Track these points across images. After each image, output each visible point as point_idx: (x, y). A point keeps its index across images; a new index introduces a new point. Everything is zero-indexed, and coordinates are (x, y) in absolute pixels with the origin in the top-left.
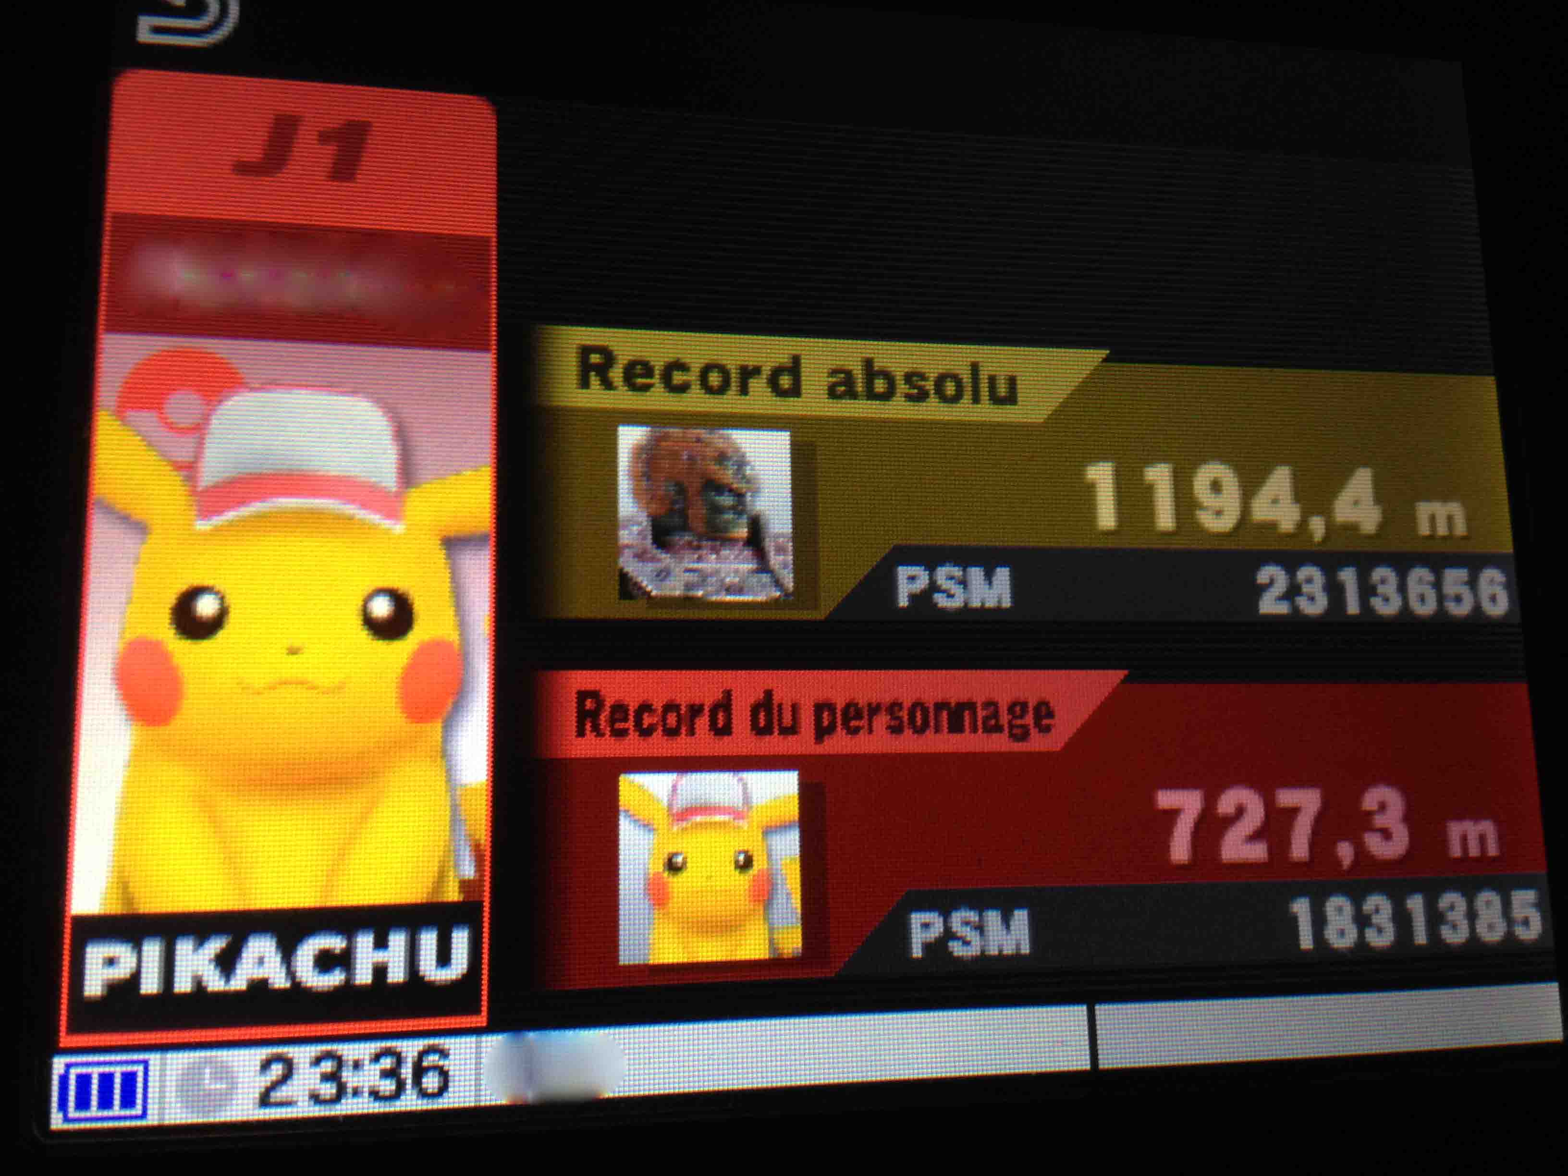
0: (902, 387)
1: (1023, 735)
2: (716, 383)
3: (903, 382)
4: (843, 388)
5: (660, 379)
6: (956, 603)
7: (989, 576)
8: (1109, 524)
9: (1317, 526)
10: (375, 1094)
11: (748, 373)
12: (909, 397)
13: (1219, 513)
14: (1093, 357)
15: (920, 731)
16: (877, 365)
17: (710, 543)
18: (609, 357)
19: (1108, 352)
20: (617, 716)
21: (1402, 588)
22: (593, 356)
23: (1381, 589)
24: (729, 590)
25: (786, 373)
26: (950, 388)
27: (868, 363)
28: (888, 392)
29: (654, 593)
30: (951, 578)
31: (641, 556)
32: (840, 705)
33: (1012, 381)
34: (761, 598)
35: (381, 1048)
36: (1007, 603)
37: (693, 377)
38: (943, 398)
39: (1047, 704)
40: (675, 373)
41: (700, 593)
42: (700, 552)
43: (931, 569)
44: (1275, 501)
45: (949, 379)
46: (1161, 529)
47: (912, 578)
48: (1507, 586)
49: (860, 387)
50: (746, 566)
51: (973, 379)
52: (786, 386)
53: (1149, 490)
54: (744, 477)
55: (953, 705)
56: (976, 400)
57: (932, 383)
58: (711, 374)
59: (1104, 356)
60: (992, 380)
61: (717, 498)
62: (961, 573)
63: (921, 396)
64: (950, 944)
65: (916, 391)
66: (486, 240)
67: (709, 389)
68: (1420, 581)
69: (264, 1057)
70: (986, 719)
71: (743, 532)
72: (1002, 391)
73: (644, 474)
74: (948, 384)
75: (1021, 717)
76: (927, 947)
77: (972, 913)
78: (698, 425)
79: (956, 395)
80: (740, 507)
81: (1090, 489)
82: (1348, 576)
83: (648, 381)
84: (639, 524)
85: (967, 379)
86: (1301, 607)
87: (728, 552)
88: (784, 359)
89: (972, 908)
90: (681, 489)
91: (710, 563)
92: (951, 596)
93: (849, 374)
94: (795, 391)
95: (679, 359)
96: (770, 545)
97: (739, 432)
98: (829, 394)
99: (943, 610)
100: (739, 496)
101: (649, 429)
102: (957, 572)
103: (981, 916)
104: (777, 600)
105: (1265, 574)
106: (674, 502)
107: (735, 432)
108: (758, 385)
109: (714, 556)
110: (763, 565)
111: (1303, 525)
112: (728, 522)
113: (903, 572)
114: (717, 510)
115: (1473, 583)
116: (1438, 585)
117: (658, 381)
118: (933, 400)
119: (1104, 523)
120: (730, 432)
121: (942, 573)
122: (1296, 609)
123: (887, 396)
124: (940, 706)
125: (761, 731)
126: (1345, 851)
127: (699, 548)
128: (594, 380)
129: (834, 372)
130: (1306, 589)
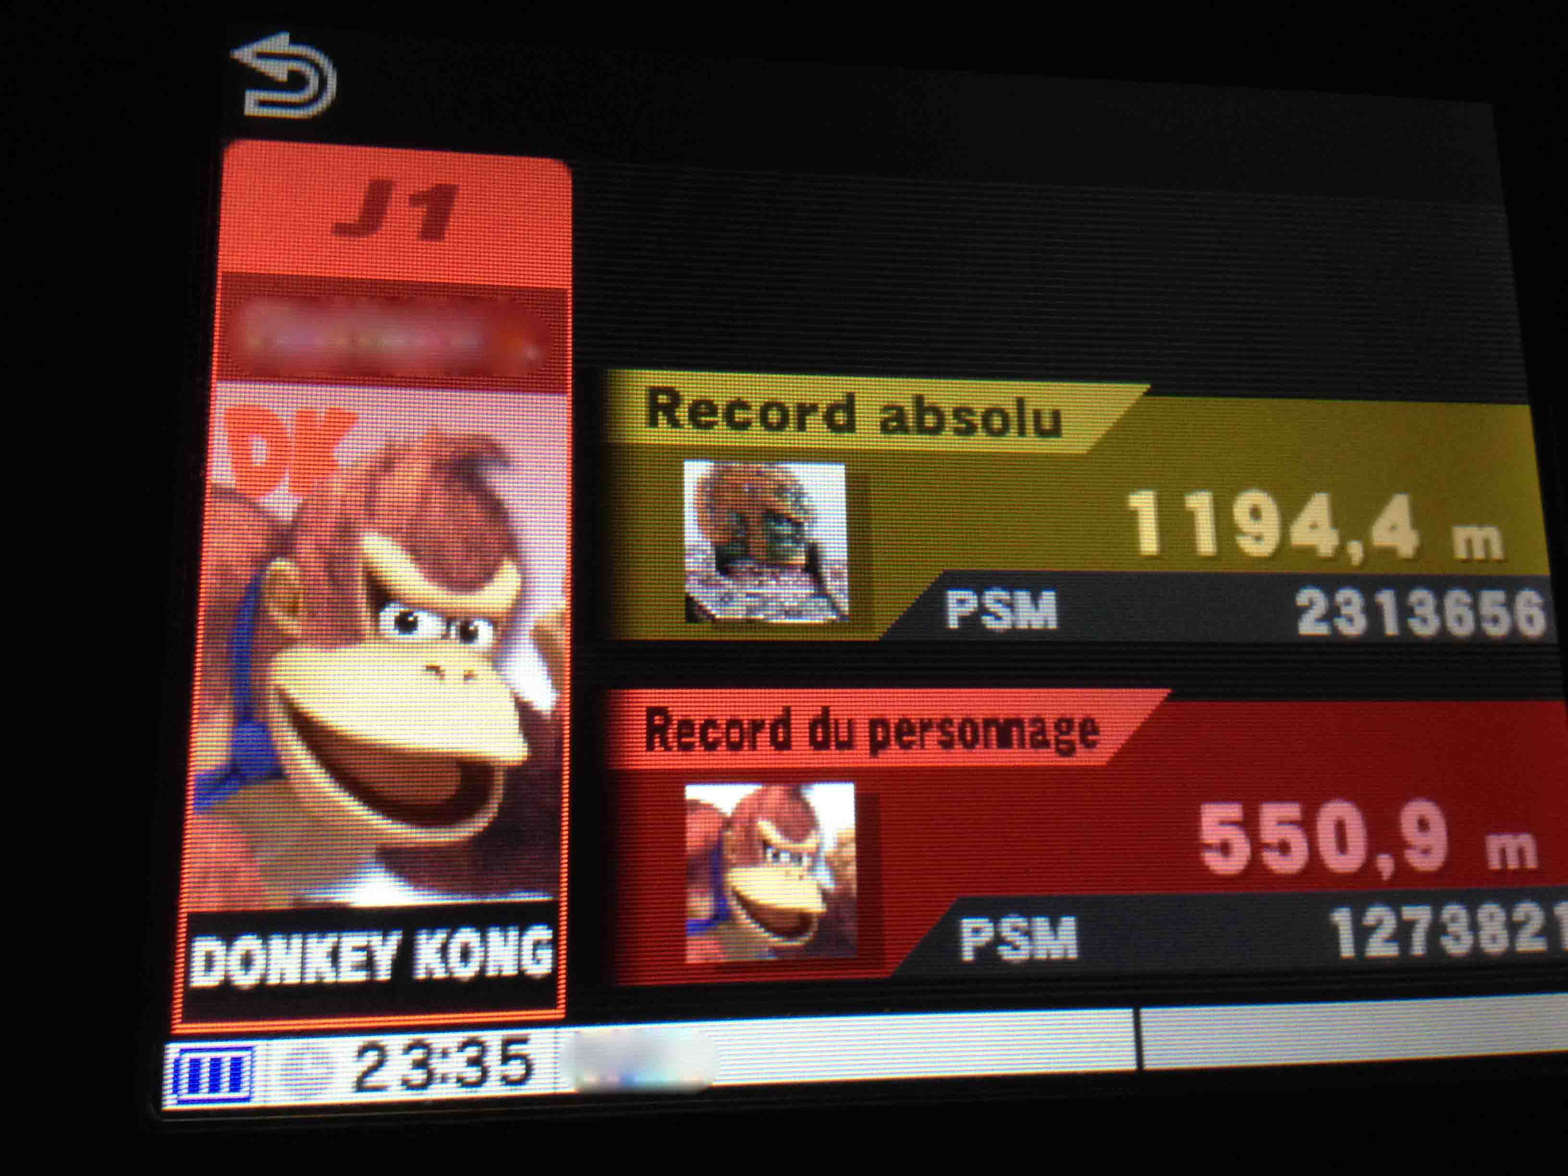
0: (951, 421)
1: (1070, 751)
2: (775, 421)
3: (951, 417)
4: (895, 424)
5: (723, 417)
6: (1004, 625)
7: (1035, 599)
8: (1151, 550)
9: (1356, 550)
10: (462, 1081)
11: (805, 410)
12: (958, 431)
13: (1258, 538)
14: (1134, 391)
15: (969, 745)
16: (927, 402)
17: (769, 570)
18: (675, 397)
19: (1148, 386)
20: (684, 731)
21: (1440, 610)
22: (660, 397)
23: (1419, 611)
24: (787, 614)
25: (841, 410)
26: (997, 422)
27: (919, 400)
28: (937, 427)
29: (718, 616)
30: (999, 601)
31: (706, 582)
32: (893, 721)
33: (1056, 416)
34: (818, 621)
35: (468, 1037)
36: (1053, 625)
37: (753, 415)
38: (990, 431)
39: (1092, 721)
40: (737, 411)
41: (761, 617)
42: (761, 578)
43: (980, 593)
44: (1314, 526)
45: (995, 414)
46: (1203, 554)
47: (961, 602)
48: (1544, 608)
49: (911, 422)
50: (804, 591)
51: (1018, 413)
52: (841, 423)
53: (1190, 517)
54: (802, 507)
55: (1001, 721)
56: (1022, 432)
57: (980, 418)
58: (770, 412)
59: (1145, 390)
60: (1037, 414)
61: (777, 528)
62: (1008, 597)
63: (970, 430)
64: (1001, 948)
65: (964, 425)
66: (564, 292)
67: (767, 425)
68: (1458, 602)
69: (362, 1044)
70: (1033, 734)
71: (801, 559)
72: (1047, 424)
73: (708, 506)
74: (995, 418)
75: (1068, 733)
76: (979, 951)
77: (1021, 919)
78: (758, 460)
79: (1003, 428)
80: (798, 537)
81: (1133, 516)
82: (1386, 599)
83: (712, 419)
84: (704, 552)
85: (1012, 413)
86: (1340, 628)
87: (786, 578)
88: (839, 397)
89: (1022, 914)
90: (743, 520)
91: (770, 588)
92: (998, 618)
93: (900, 410)
94: (850, 426)
95: (739, 398)
96: (826, 571)
97: (797, 466)
98: (881, 430)
99: (992, 632)
100: (798, 525)
101: (713, 464)
102: (1004, 595)
103: (1029, 922)
104: (833, 622)
105: (1304, 597)
106: (737, 531)
107: (792, 465)
108: (815, 422)
109: (774, 582)
110: (821, 591)
111: (1341, 549)
112: (788, 550)
113: (953, 596)
114: (777, 538)
115: (1510, 605)
116: (1475, 606)
117: (720, 419)
118: (981, 434)
119: (1146, 549)
120: (788, 466)
121: (991, 597)
122: (1334, 630)
123: (937, 430)
124: (988, 723)
125: (818, 745)
126: (1385, 864)
127: (760, 574)
128: (662, 418)
129: (886, 408)
130: (1345, 610)
